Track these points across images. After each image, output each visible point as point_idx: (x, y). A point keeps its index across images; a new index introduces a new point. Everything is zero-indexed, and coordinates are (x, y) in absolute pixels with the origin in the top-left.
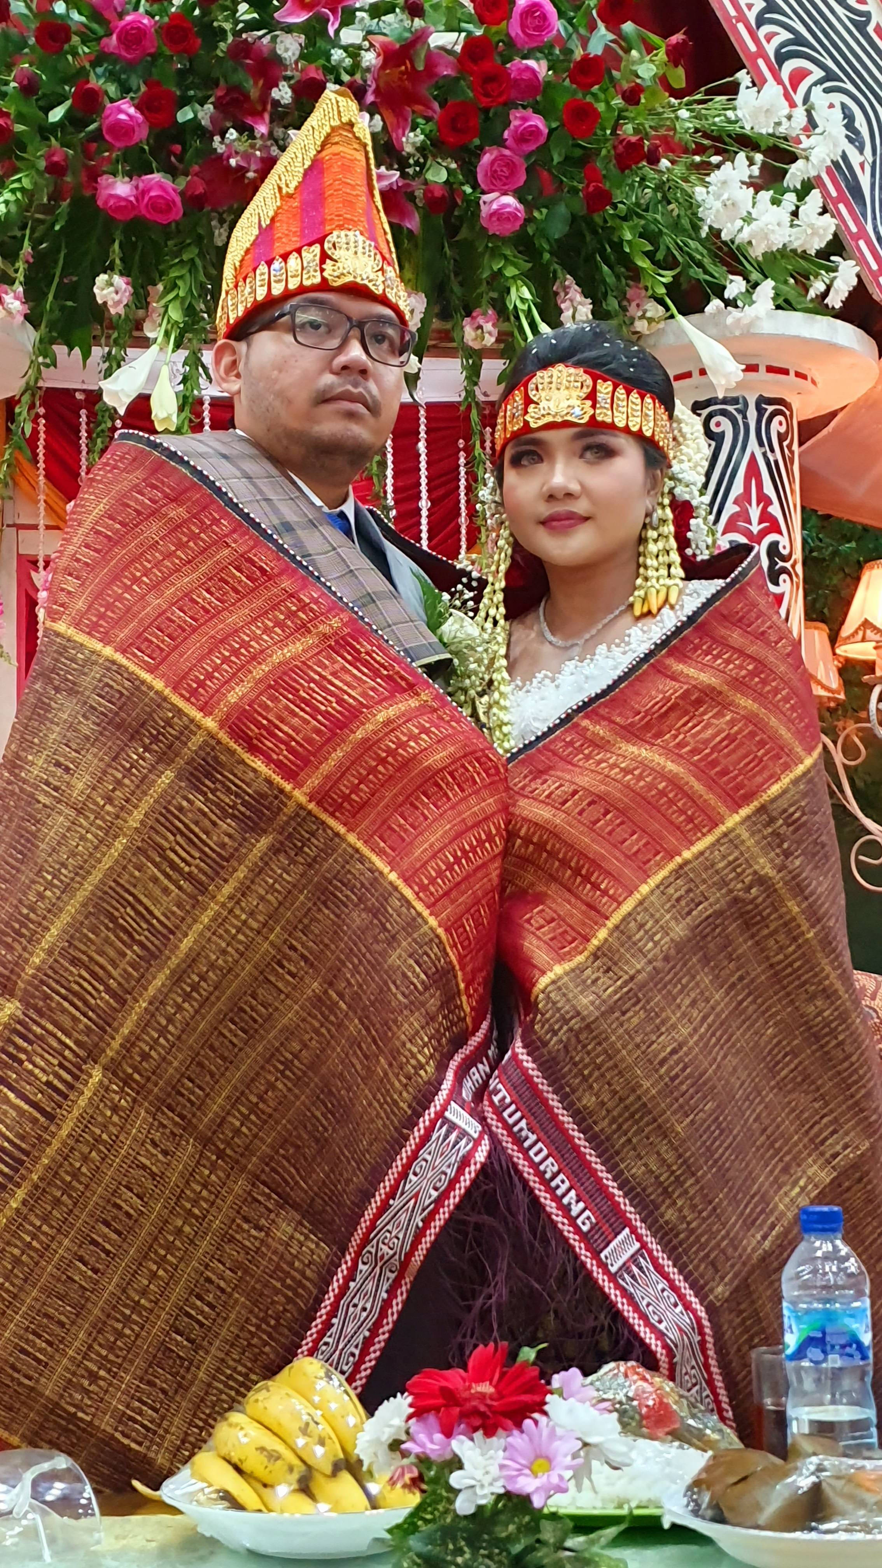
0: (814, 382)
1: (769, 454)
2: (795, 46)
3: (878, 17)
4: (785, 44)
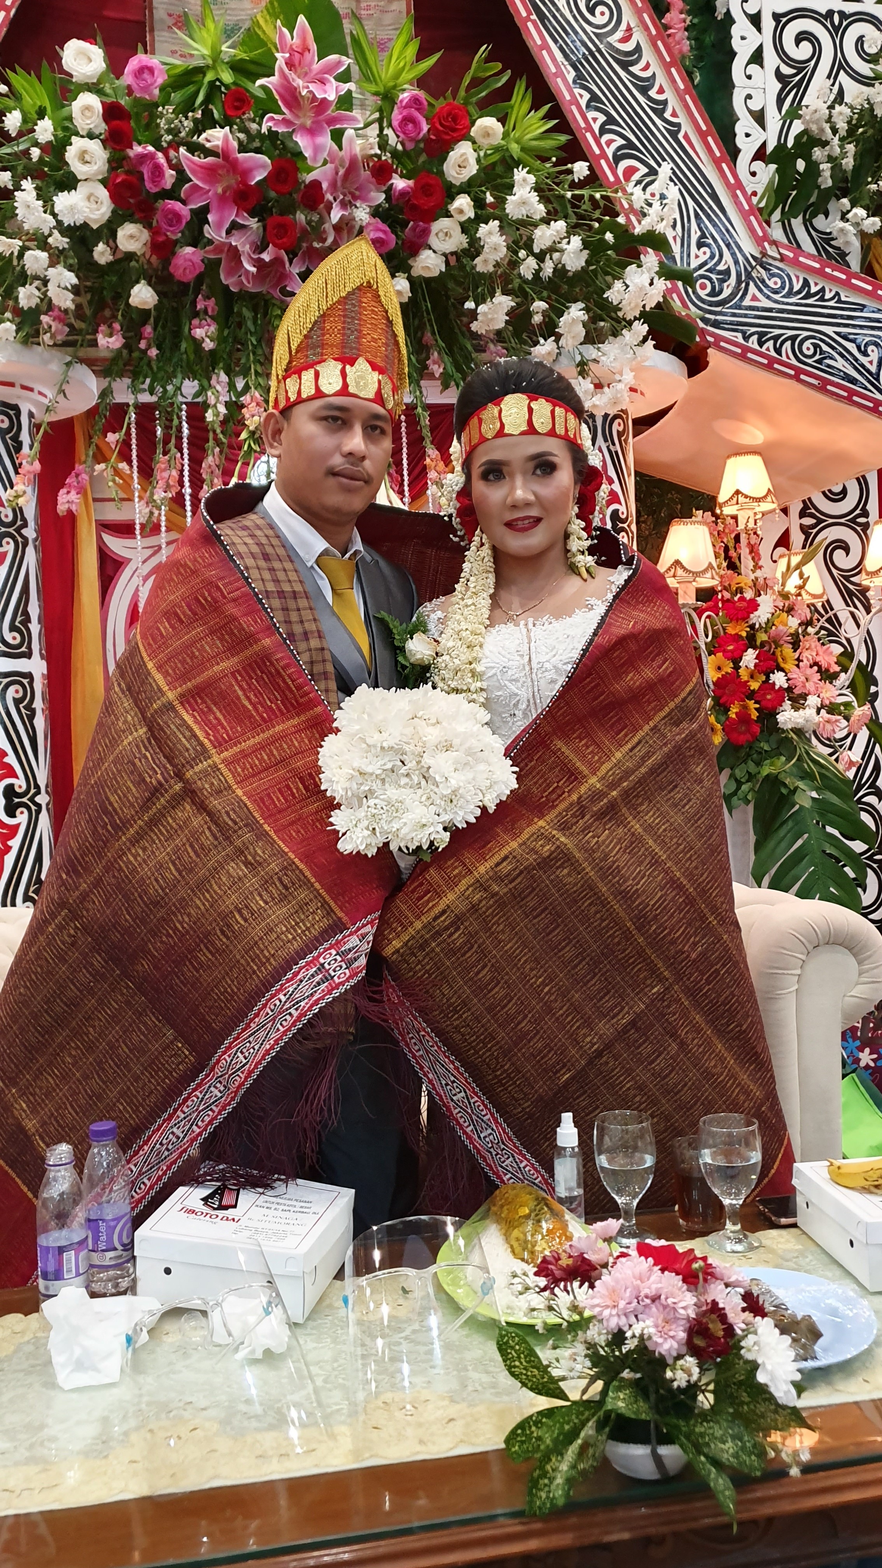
0: (642, 394)
1: (611, 447)
2: (627, 150)
3: (686, 128)
4: (620, 148)
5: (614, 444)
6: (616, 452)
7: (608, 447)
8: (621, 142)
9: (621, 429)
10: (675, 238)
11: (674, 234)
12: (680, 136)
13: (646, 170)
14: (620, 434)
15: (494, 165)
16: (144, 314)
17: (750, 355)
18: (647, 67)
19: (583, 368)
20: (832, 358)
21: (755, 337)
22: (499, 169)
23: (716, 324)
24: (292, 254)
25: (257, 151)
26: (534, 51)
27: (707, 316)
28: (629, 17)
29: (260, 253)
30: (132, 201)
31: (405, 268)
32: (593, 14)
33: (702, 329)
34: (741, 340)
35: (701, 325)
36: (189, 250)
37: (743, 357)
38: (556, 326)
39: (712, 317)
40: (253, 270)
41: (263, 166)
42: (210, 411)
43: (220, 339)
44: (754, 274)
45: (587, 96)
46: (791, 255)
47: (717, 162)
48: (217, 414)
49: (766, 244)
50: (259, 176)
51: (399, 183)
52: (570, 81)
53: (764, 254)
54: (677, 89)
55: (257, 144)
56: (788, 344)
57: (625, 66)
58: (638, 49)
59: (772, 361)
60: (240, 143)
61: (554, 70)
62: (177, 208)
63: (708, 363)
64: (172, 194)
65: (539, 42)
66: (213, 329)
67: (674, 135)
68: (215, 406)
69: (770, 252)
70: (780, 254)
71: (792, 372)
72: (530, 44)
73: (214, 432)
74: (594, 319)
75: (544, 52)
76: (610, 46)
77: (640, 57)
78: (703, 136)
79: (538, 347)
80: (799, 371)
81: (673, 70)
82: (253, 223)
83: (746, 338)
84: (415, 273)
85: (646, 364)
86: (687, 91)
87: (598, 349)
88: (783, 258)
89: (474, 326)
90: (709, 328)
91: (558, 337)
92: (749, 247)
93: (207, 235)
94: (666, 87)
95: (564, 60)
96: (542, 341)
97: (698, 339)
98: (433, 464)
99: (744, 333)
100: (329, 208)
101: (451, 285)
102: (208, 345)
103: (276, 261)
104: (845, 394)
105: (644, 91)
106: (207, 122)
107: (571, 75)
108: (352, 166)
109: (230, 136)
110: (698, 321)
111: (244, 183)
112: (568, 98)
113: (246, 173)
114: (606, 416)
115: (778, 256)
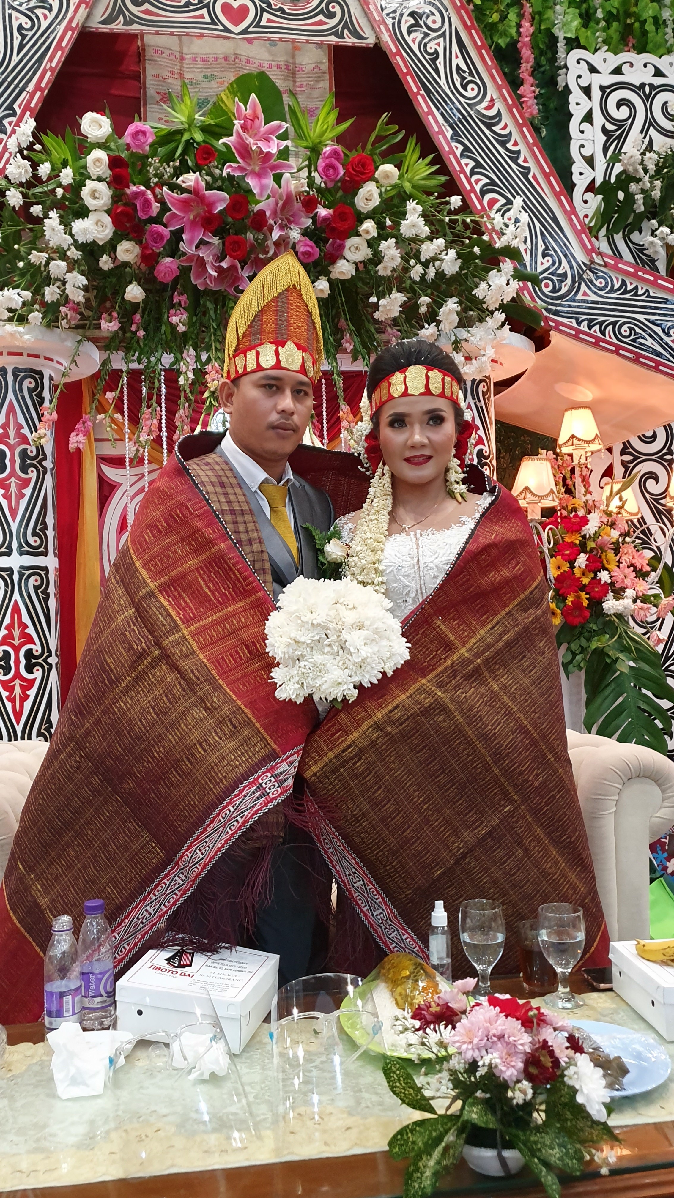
0: (501, 364)
1: (478, 403)
2: (491, 187)
3: (534, 170)
4: (485, 185)
5: (479, 401)
6: (482, 407)
7: (475, 403)
8: (486, 181)
9: (485, 390)
10: (525, 250)
11: (525, 247)
12: (530, 177)
13: (505, 201)
14: (484, 394)
15: (392, 198)
16: (135, 306)
17: (581, 336)
18: (505, 127)
19: (457, 345)
20: (644, 338)
21: (586, 323)
22: (396, 201)
23: (557, 313)
24: (243, 263)
25: (220, 189)
26: (422, 116)
27: (550, 307)
28: (492, 92)
29: (221, 262)
30: (128, 225)
31: (327, 273)
32: (466, 90)
33: (546, 317)
34: (575, 325)
35: (545, 313)
36: (169, 260)
37: (576, 337)
38: (437, 315)
39: (554, 308)
40: (215, 274)
41: (224, 200)
42: (182, 377)
43: (190, 324)
44: (585, 276)
45: (461, 148)
46: (612, 262)
47: (557, 195)
48: (187, 379)
49: (594, 254)
50: (220, 207)
51: (323, 212)
52: (449, 137)
53: (592, 262)
54: (527, 143)
55: (219, 183)
56: (610, 327)
57: (489, 126)
58: (499, 114)
59: (598, 340)
60: (207, 183)
61: (436, 129)
62: (160, 230)
63: (550, 341)
64: (157, 220)
65: (426, 110)
66: (185, 316)
67: (526, 176)
68: (186, 373)
69: (597, 261)
70: (604, 261)
71: (614, 349)
72: (419, 111)
73: (185, 391)
74: (465, 310)
75: (430, 117)
76: (478, 112)
77: (500, 121)
78: (546, 176)
79: (423, 330)
80: (618, 348)
81: (525, 129)
82: (216, 241)
83: (579, 323)
84: (333, 276)
85: (504, 342)
86: (535, 144)
87: (468, 331)
88: (606, 265)
89: (376, 315)
90: (551, 316)
91: (439, 323)
92: (581, 257)
93: (182, 249)
94: (519, 141)
95: (444, 122)
96: (426, 326)
97: (543, 324)
98: (345, 416)
99: (577, 319)
100: (271, 230)
101: (360, 284)
102: (182, 328)
103: (232, 268)
104: (653, 365)
105: (503, 144)
106: (184, 169)
107: (449, 133)
108: (288, 200)
109: (200, 178)
110: (543, 311)
111: (210, 211)
112: (447, 149)
113: (210, 205)
114: (474, 381)
115: (603, 263)
